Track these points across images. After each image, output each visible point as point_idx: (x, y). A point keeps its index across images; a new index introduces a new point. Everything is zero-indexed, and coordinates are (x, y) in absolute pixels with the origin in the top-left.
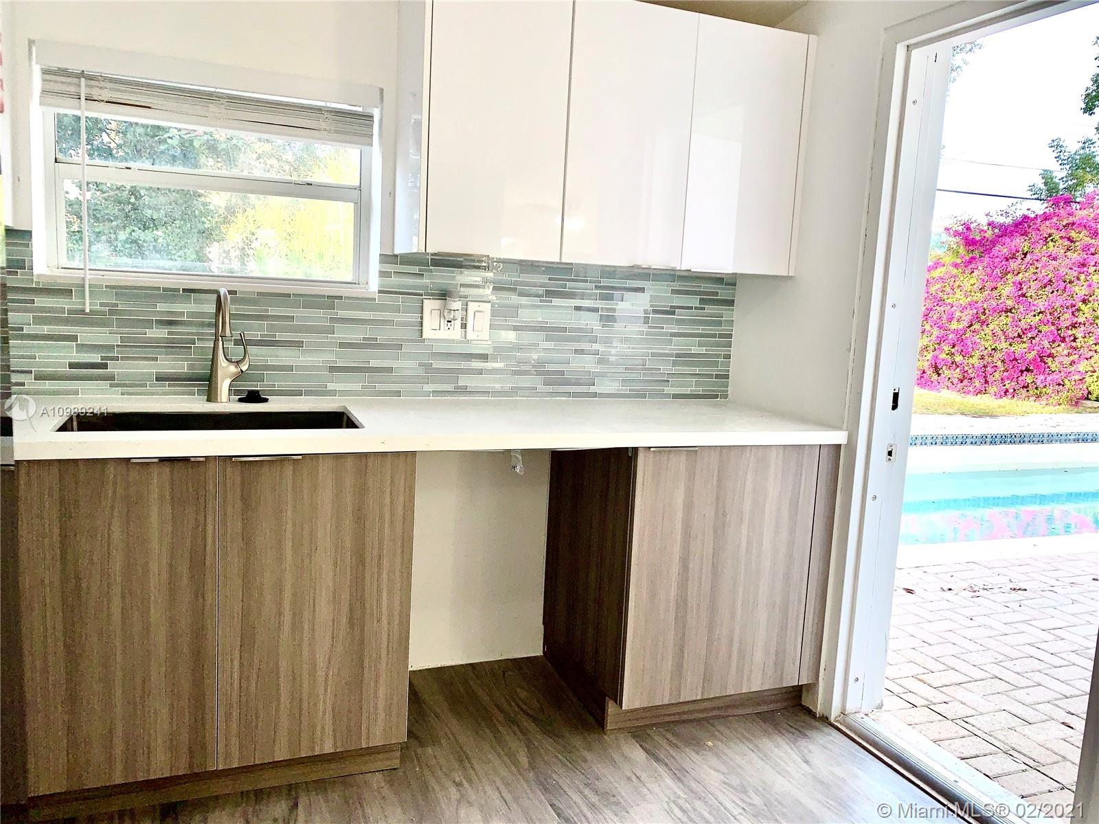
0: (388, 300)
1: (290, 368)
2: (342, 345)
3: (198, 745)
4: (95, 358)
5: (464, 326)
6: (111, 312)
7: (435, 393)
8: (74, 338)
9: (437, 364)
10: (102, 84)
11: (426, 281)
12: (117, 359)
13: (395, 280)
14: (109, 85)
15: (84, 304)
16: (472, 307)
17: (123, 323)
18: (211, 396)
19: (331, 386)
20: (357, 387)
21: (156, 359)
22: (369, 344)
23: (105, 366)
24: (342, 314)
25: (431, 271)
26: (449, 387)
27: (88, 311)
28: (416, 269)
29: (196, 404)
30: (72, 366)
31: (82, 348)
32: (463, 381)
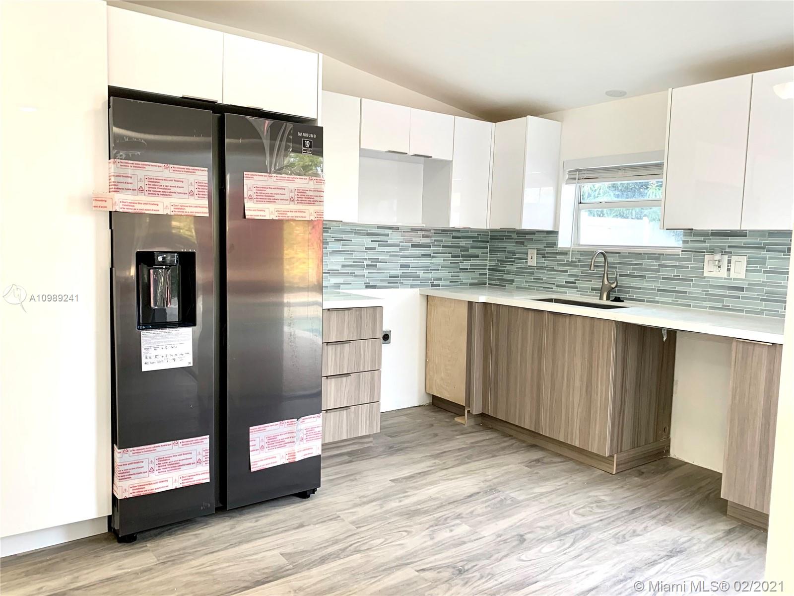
0: (687, 255)
1: (640, 288)
2: (663, 278)
3: (537, 423)
4: (573, 280)
5: (729, 270)
6: (579, 262)
7: (711, 308)
8: (567, 272)
9: (711, 291)
10: (583, 172)
11: (707, 245)
12: (579, 280)
13: (690, 244)
14: (585, 172)
15: (569, 258)
16: (734, 258)
17: (582, 266)
18: (601, 298)
19: (657, 299)
20: (670, 300)
21: (591, 281)
22: (677, 278)
23: (575, 283)
24: (664, 262)
25: (710, 239)
26: (720, 305)
27: (570, 261)
28: (702, 239)
29: (596, 301)
30: (566, 282)
31: (570, 276)
32: (727, 302)
